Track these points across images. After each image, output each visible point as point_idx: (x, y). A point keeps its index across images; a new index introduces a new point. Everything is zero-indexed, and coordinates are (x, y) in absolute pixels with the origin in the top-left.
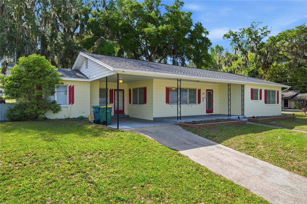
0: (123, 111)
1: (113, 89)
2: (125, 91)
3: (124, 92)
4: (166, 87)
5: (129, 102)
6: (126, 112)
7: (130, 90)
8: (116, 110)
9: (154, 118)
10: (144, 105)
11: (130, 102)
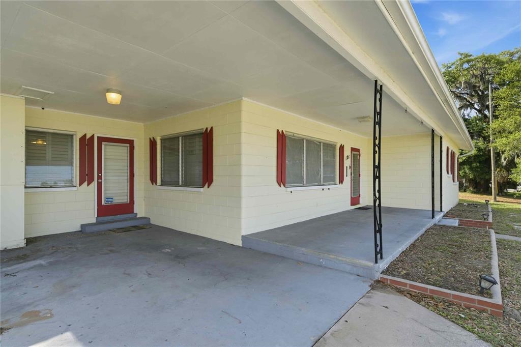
0: (128, 208)
1: (93, 136)
2: (135, 144)
3: (132, 149)
4: (278, 130)
5: (148, 177)
6: (140, 209)
7: (153, 143)
8: (103, 203)
9: (242, 236)
10: (202, 190)
11: (153, 179)
